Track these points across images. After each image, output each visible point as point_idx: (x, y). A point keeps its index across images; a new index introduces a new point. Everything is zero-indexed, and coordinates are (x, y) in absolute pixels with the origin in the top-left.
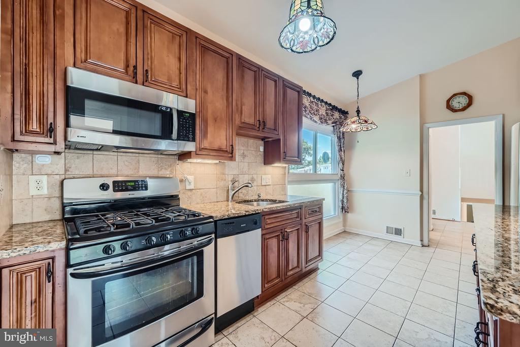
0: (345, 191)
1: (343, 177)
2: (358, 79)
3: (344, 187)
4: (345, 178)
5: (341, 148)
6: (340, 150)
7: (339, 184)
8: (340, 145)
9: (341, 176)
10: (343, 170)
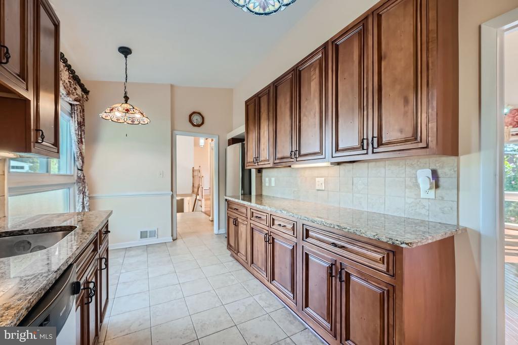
0: (86, 199)
1: (82, 180)
2: (126, 57)
3: (84, 193)
4: (85, 180)
5: (81, 138)
6: (80, 141)
7: (75, 189)
8: (81, 135)
9: (79, 178)
10: (81, 170)
